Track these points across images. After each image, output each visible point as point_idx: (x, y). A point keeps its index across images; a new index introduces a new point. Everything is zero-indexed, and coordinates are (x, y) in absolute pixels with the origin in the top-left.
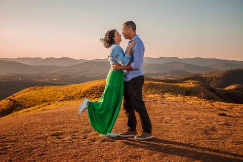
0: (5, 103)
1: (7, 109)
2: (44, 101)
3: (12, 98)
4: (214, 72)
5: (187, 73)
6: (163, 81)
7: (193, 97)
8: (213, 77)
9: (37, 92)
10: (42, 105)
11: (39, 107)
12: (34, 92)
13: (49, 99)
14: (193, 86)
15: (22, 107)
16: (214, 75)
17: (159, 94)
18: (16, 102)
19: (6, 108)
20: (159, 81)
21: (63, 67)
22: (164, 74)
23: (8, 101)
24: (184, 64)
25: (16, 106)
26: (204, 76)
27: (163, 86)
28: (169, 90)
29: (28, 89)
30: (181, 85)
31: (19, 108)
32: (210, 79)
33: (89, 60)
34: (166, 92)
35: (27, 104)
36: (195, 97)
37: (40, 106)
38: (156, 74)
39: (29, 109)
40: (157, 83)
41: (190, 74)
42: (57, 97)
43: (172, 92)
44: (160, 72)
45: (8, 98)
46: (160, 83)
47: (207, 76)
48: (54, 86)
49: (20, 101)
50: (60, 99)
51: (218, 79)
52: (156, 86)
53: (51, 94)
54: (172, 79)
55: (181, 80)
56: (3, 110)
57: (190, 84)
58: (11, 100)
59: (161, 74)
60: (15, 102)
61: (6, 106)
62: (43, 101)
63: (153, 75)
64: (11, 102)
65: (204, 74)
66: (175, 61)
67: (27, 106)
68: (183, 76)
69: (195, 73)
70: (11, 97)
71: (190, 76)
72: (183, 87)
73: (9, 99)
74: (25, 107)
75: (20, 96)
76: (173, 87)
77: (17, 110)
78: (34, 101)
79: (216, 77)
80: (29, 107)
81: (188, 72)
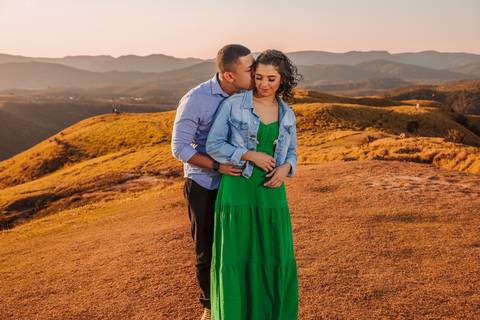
0: (48, 149)
1: (54, 160)
2: (123, 144)
3: (61, 139)
4: (461, 82)
5: (404, 83)
6: (358, 102)
7: (433, 139)
8: (460, 92)
9: (108, 125)
10: (120, 153)
11: (115, 158)
12: (102, 126)
13: (132, 141)
14: (422, 111)
15: (81, 155)
16: (462, 87)
17: (355, 130)
18: (69, 146)
19: (51, 158)
20: (352, 101)
21: (153, 74)
22: (359, 85)
23: (54, 143)
24: (399, 65)
25: (69, 154)
26: (441, 89)
27: (360, 113)
28: (374, 122)
29: (90, 120)
30: (397, 109)
31: (74, 158)
32: (452, 97)
33: (205, 59)
34: (369, 126)
35: (90, 151)
36: (439, 140)
37: (116, 154)
38: (342, 87)
39: (95, 160)
40: (349, 105)
41: (412, 86)
42: (148, 135)
43: (381, 124)
44: (350, 82)
45: (52, 138)
46: (354, 106)
47: (449, 90)
48: (141, 114)
49: (75, 143)
50: (154, 140)
51: (469, 95)
52: (347, 114)
53: (136, 129)
54: (377, 97)
55: (394, 98)
56: (46, 163)
57: (415, 108)
58: (59, 142)
59: (351, 87)
60: (67, 145)
61: (51, 155)
62: (121, 144)
63: (335, 87)
64: (60, 146)
65: (441, 85)
66: (381, 58)
67: (91, 155)
68: (397, 91)
69: (422, 84)
70: (58, 136)
71: (411, 90)
72: (402, 115)
73: (56, 139)
74: (87, 156)
75: (76, 134)
76: (381, 115)
77: (72, 162)
78: (103, 144)
79: (465, 92)
80: (94, 157)
81: (407, 80)
